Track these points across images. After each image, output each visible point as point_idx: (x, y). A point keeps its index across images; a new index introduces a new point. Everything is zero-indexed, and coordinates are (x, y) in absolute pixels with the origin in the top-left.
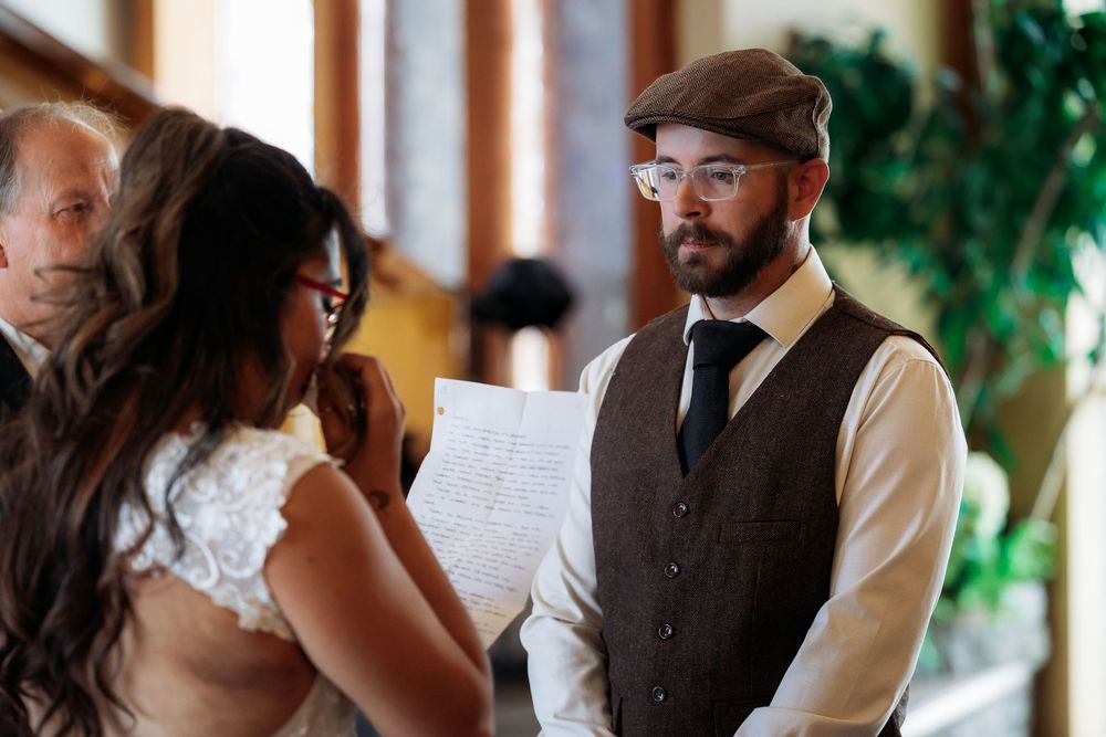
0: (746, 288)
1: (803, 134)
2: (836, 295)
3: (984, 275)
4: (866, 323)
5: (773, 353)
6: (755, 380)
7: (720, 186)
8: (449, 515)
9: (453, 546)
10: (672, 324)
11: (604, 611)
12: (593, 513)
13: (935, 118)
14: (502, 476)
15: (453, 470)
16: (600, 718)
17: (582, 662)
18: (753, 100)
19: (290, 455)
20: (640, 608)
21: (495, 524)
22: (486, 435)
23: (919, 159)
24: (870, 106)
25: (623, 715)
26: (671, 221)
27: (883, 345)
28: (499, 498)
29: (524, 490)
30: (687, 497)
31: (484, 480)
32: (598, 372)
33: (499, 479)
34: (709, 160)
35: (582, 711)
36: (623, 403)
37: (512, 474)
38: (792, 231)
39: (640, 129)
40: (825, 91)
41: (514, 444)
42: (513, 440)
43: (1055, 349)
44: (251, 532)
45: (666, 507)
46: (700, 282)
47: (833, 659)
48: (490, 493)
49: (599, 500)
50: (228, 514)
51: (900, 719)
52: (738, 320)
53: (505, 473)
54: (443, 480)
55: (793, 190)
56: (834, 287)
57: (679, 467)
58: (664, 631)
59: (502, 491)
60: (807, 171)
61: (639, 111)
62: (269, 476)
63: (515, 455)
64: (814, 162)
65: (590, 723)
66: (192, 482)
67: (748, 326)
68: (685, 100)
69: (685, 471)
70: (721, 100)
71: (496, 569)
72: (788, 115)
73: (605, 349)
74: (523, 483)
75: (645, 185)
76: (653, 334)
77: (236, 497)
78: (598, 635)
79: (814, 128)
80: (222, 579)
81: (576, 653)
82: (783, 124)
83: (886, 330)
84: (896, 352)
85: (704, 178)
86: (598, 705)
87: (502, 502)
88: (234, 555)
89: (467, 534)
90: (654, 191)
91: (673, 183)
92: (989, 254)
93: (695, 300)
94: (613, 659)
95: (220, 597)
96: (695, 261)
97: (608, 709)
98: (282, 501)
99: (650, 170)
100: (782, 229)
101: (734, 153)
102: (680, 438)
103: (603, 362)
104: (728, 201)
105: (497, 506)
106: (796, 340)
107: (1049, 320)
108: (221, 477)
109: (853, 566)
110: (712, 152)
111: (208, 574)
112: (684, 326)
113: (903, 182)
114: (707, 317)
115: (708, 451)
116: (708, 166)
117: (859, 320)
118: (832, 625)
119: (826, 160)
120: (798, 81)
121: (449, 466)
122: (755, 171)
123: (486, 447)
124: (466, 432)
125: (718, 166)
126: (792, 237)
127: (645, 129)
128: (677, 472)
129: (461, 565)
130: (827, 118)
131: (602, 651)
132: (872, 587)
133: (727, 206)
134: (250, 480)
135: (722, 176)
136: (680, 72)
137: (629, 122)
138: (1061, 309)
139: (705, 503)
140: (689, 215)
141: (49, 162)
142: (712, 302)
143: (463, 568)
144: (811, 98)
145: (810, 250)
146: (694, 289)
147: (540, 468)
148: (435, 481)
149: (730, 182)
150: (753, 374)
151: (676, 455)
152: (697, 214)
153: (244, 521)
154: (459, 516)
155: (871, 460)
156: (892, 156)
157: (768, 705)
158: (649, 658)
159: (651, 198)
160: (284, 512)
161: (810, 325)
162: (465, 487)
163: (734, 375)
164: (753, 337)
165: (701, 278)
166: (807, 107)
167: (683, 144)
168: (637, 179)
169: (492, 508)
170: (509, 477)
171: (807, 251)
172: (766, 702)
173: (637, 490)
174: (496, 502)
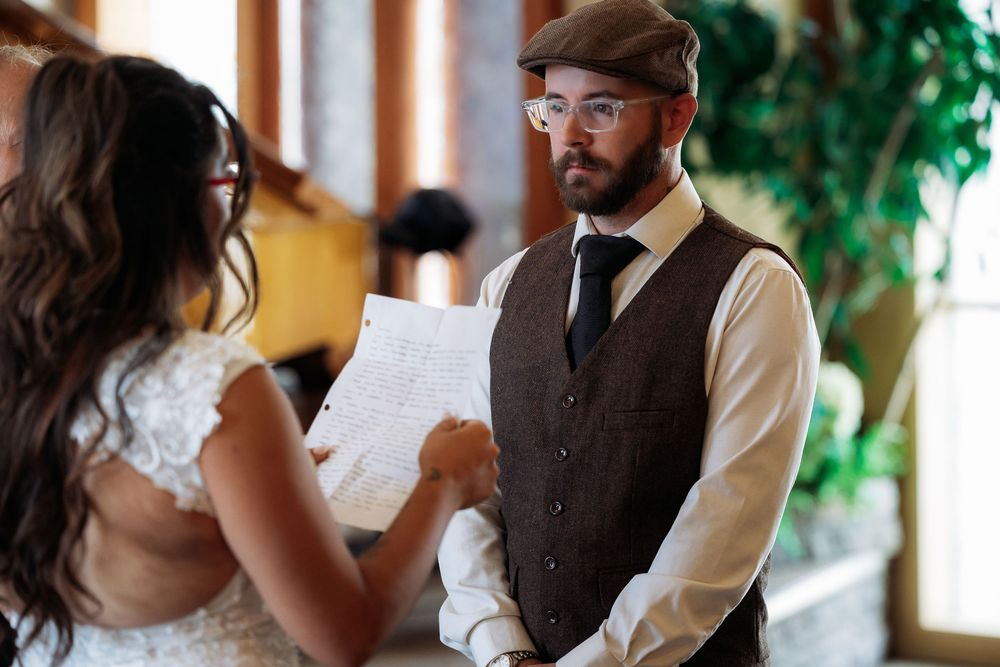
0: (626, 207)
1: (675, 72)
2: (706, 212)
3: (841, 202)
4: (732, 237)
5: (650, 264)
6: (634, 287)
7: (601, 117)
8: (365, 408)
9: (366, 435)
10: (561, 239)
11: (502, 491)
12: (492, 405)
13: (796, 60)
14: (414, 378)
15: (371, 372)
16: (499, 585)
17: (483, 536)
18: (629, 44)
19: (227, 359)
20: (534, 488)
21: (404, 417)
22: (405, 344)
23: (782, 99)
24: (738, 52)
25: (520, 582)
26: (559, 149)
27: (747, 256)
28: (411, 396)
29: (433, 390)
30: (575, 390)
31: (398, 381)
32: (496, 281)
33: (411, 381)
34: (592, 96)
35: (483, 578)
36: (518, 308)
37: (423, 376)
38: (665, 157)
39: (532, 70)
40: (693, 34)
41: (429, 352)
42: (428, 349)
43: (905, 269)
44: (189, 424)
45: (556, 398)
46: (584, 201)
47: (703, 531)
48: (403, 392)
49: (497, 393)
50: (171, 408)
51: (763, 585)
52: (619, 235)
53: (418, 376)
54: (363, 380)
55: (666, 121)
56: (703, 206)
57: (567, 363)
58: (555, 508)
59: (414, 391)
60: (678, 105)
61: (530, 54)
62: (207, 377)
63: (428, 362)
64: (684, 96)
65: (492, 588)
66: (141, 379)
67: (628, 240)
68: (570, 44)
69: (573, 367)
70: (602, 43)
71: (405, 454)
72: (661, 56)
73: (502, 262)
74: (433, 384)
75: (536, 119)
76: (545, 248)
77: (179, 393)
78: (497, 513)
79: (684, 66)
80: (163, 465)
81: (477, 528)
82: (656, 63)
83: (750, 243)
84: (758, 262)
85: (587, 112)
86: (497, 574)
87: (413, 400)
88: (174, 445)
89: (379, 425)
90: (544, 123)
91: (560, 116)
92: (845, 185)
93: (582, 218)
94: (510, 533)
95: (160, 480)
96: (579, 182)
97: (506, 577)
98: (217, 399)
99: (540, 105)
100: (657, 156)
101: (613, 89)
102: (568, 339)
103: (501, 272)
104: (609, 133)
105: (408, 403)
106: (670, 253)
107: (899, 243)
108: (166, 377)
109: (721, 450)
110: (594, 89)
111: (150, 458)
112: (572, 240)
113: (766, 119)
114: (592, 232)
115: (593, 350)
116: (591, 102)
117: (726, 234)
118: (702, 502)
119: (695, 94)
120: (670, 25)
121: (369, 369)
122: (633, 106)
123: (404, 354)
124: (388, 341)
125: (600, 101)
126: (666, 162)
127: (536, 69)
128: (565, 367)
129: (374, 450)
130: (696, 57)
131: (502, 528)
132: (738, 468)
133: (608, 135)
134: (191, 379)
135: (603, 108)
136: (565, 18)
137: (521, 63)
138: (910, 233)
139: (590, 395)
140: (574, 145)
141: (10, 99)
142: (597, 220)
143: (376, 453)
144: (680, 40)
145: (682, 173)
146: (580, 208)
147: (450, 371)
148: (355, 380)
149: (610, 114)
150: (632, 282)
151: (565, 354)
152: (580, 144)
153: (184, 414)
154: (373, 410)
155: (736, 357)
156: (758, 96)
157: (646, 571)
158: (543, 532)
159: (541, 130)
160: (219, 408)
161: (682, 239)
162: (381, 386)
163: (615, 283)
164: (633, 250)
165: (585, 197)
166: (678, 48)
167: (569, 82)
168: (529, 113)
169: (402, 405)
170: (420, 379)
171: (679, 174)
172: (645, 569)
173: (531, 384)
174: (407, 399)
